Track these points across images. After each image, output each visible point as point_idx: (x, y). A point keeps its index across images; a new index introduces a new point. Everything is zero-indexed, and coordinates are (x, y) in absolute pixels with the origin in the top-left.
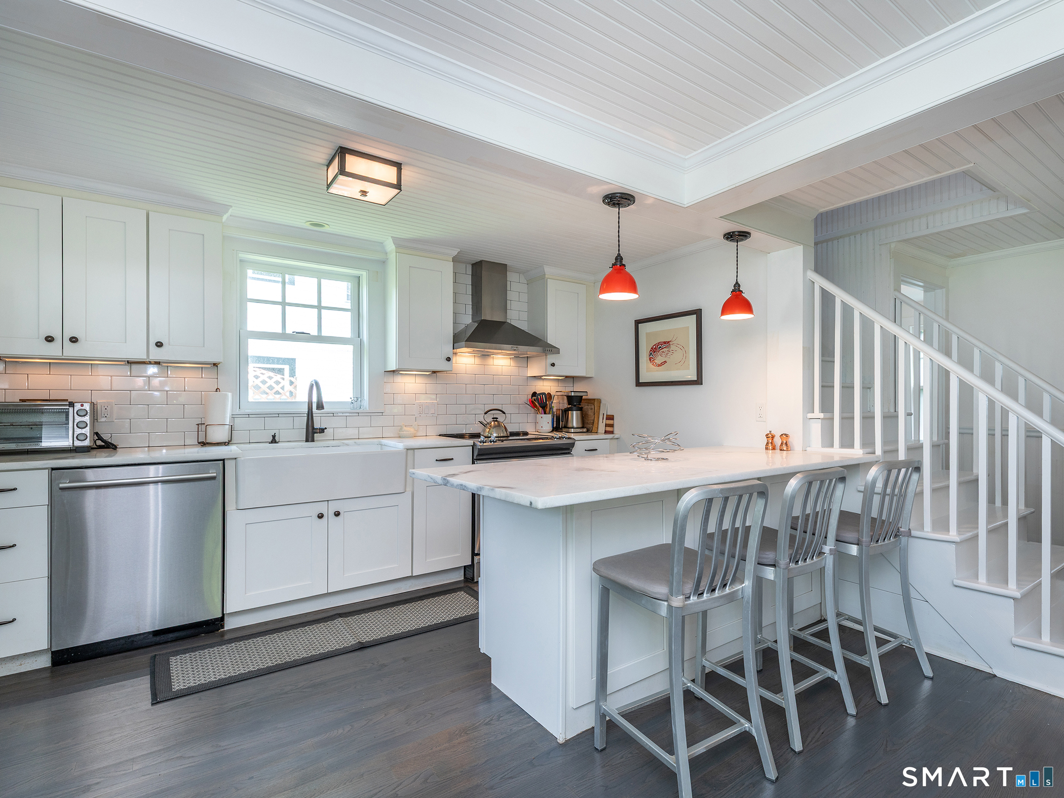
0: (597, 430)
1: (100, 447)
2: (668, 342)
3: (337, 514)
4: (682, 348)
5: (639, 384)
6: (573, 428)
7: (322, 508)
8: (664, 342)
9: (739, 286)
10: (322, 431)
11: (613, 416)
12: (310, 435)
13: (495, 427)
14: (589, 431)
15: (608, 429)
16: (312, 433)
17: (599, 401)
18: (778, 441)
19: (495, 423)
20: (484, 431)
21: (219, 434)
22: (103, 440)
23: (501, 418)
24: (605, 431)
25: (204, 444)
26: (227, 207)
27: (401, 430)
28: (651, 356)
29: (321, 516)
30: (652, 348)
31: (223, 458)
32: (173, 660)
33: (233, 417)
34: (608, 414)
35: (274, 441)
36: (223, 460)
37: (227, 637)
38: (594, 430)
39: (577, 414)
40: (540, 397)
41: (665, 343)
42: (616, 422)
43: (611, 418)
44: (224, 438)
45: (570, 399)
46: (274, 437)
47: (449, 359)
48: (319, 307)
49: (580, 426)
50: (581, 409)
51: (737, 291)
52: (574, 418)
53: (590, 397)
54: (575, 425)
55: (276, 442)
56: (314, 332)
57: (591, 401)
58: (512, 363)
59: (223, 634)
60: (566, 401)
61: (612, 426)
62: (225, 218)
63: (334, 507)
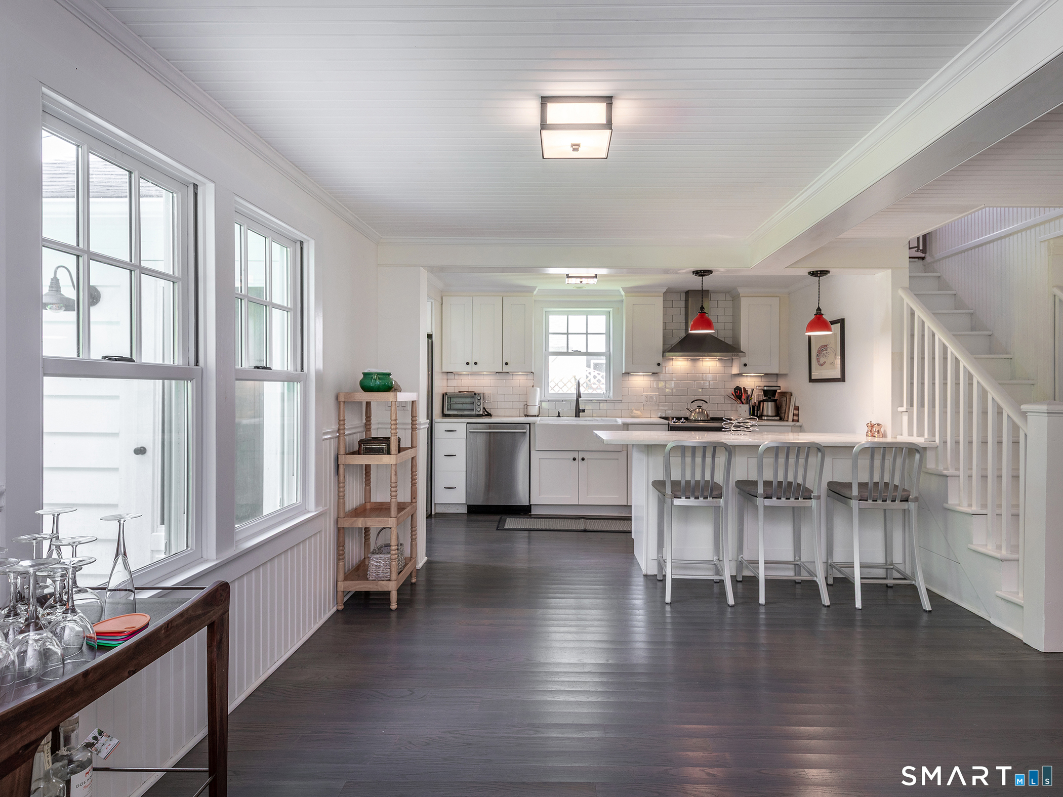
0: (788, 419)
1: (486, 415)
2: (826, 346)
3: (583, 459)
4: (833, 351)
5: (811, 380)
6: (767, 416)
7: (575, 455)
8: (824, 346)
9: (820, 310)
10: (584, 411)
11: (799, 407)
12: (578, 413)
13: (699, 412)
14: (781, 419)
15: (796, 418)
16: (578, 412)
19: (699, 410)
20: (691, 415)
21: (534, 411)
22: (487, 412)
23: (704, 406)
24: (793, 419)
25: (526, 416)
26: (535, 288)
27: (632, 412)
28: (817, 357)
29: (574, 459)
30: (818, 351)
31: (529, 422)
32: (508, 519)
33: (541, 402)
34: (796, 405)
35: (559, 416)
36: (530, 424)
37: (532, 516)
38: (786, 418)
39: (771, 405)
42: (800, 412)
43: (797, 408)
44: (535, 412)
45: (766, 392)
46: (559, 413)
47: (659, 364)
48: (587, 334)
49: (774, 415)
50: (775, 401)
51: (819, 313)
52: (769, 408)
53: (782, 390)
54: (770, 414)
55: (560, 417)
56: (584, 350)
57: (784, 394)
58: (719, 364)
59: (531, 515)
60: (762, 394)
61: (798, 415)
62: (535, 293)
63: (582, 455)
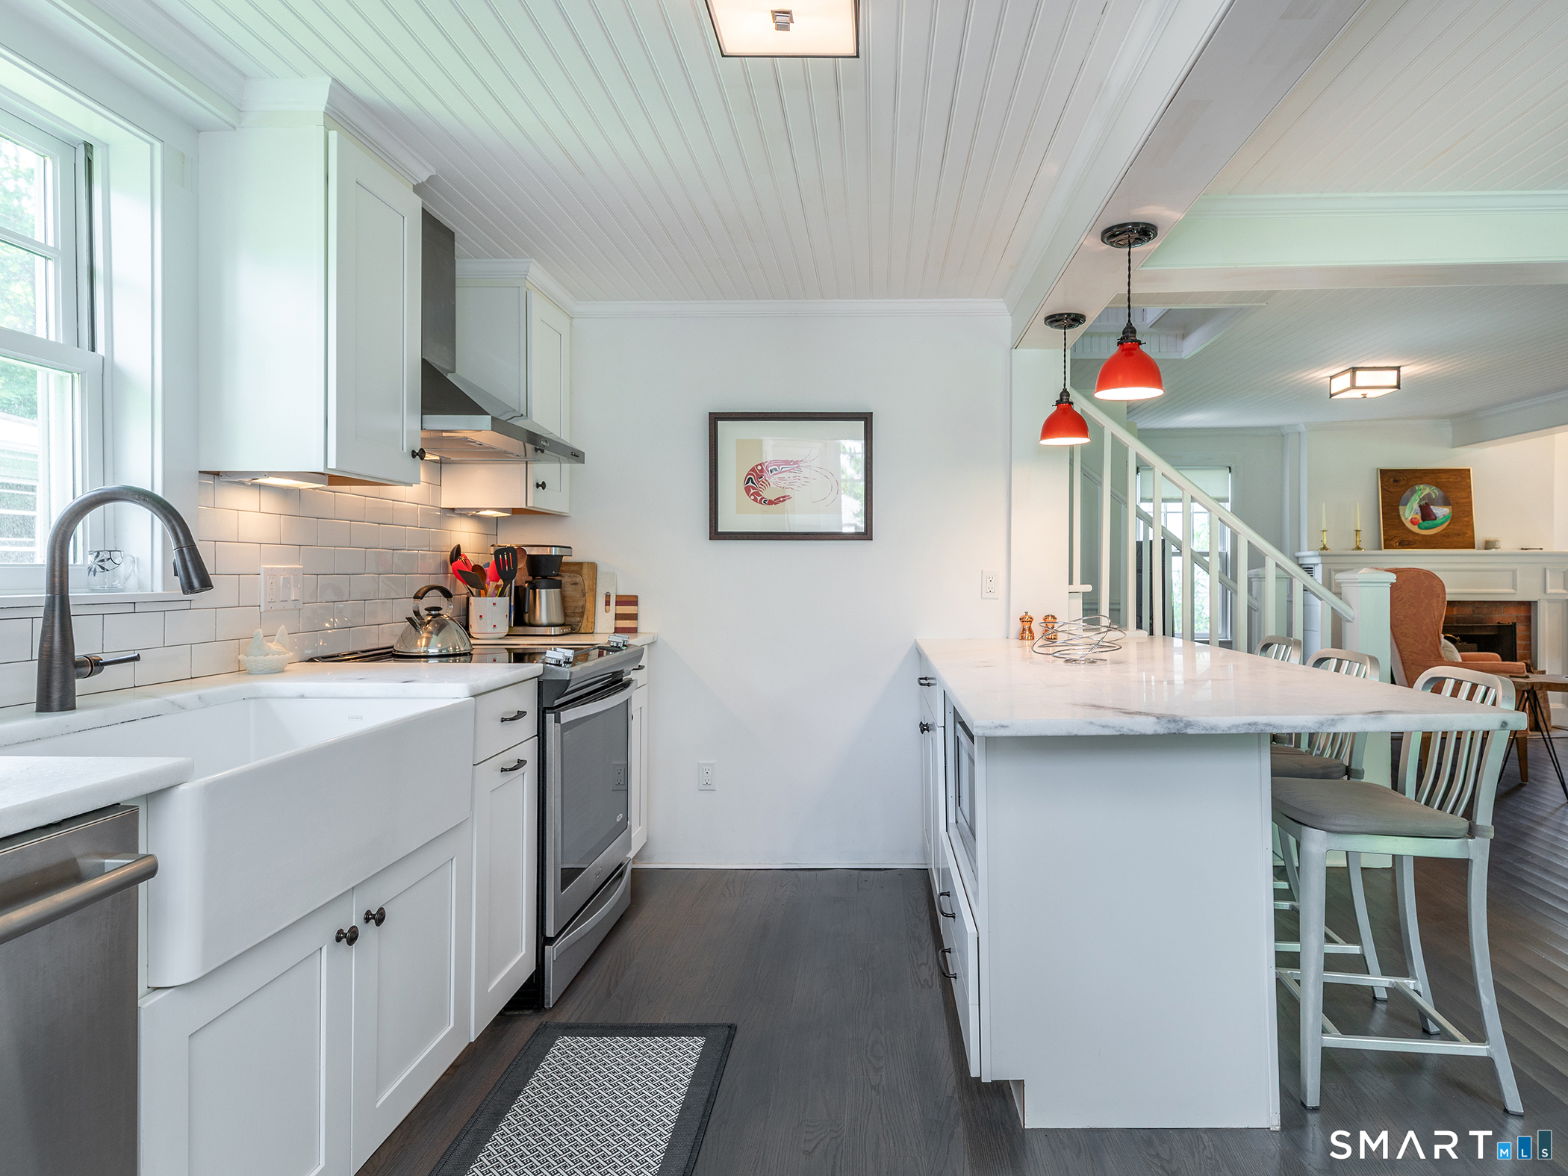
0: (594, 629)
2: (796, 462)
4: (829, 475)
5: (718, 535)
8: (784, 461)
11: (636, 597)
14: (573, 632)
15: (625, 623)
17: (593, 567)
18: (1037, 628)
28: (750, 484)
30: (753, 469)
34: (621, 593)
38: (584, 626)
40: (503, 557)
41: (787, 462)
42: (642, 609)
43: (628, 601)
45: (534, 562)
49: (560, 620)
50: (559, 585)
51: (1063, 402)
52: (545, 604)
53: (573, 558)
54: (544, 620)
57: (574, 568)
61: (634, 617)
